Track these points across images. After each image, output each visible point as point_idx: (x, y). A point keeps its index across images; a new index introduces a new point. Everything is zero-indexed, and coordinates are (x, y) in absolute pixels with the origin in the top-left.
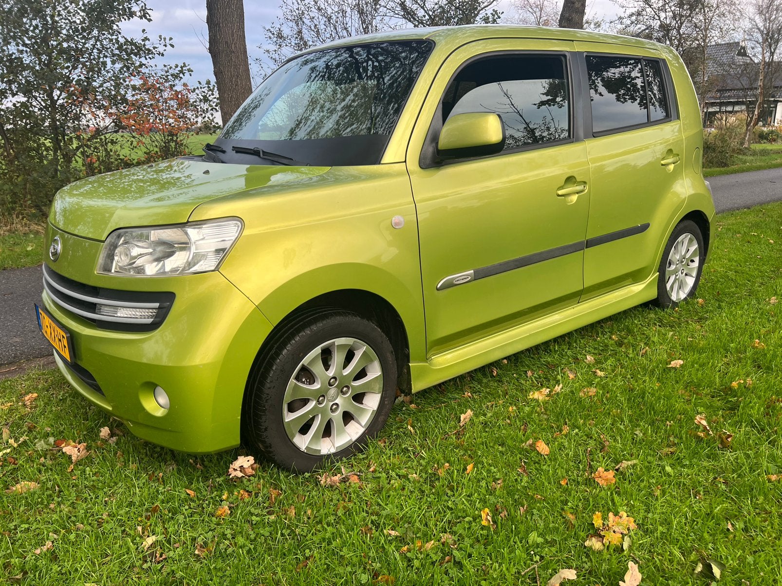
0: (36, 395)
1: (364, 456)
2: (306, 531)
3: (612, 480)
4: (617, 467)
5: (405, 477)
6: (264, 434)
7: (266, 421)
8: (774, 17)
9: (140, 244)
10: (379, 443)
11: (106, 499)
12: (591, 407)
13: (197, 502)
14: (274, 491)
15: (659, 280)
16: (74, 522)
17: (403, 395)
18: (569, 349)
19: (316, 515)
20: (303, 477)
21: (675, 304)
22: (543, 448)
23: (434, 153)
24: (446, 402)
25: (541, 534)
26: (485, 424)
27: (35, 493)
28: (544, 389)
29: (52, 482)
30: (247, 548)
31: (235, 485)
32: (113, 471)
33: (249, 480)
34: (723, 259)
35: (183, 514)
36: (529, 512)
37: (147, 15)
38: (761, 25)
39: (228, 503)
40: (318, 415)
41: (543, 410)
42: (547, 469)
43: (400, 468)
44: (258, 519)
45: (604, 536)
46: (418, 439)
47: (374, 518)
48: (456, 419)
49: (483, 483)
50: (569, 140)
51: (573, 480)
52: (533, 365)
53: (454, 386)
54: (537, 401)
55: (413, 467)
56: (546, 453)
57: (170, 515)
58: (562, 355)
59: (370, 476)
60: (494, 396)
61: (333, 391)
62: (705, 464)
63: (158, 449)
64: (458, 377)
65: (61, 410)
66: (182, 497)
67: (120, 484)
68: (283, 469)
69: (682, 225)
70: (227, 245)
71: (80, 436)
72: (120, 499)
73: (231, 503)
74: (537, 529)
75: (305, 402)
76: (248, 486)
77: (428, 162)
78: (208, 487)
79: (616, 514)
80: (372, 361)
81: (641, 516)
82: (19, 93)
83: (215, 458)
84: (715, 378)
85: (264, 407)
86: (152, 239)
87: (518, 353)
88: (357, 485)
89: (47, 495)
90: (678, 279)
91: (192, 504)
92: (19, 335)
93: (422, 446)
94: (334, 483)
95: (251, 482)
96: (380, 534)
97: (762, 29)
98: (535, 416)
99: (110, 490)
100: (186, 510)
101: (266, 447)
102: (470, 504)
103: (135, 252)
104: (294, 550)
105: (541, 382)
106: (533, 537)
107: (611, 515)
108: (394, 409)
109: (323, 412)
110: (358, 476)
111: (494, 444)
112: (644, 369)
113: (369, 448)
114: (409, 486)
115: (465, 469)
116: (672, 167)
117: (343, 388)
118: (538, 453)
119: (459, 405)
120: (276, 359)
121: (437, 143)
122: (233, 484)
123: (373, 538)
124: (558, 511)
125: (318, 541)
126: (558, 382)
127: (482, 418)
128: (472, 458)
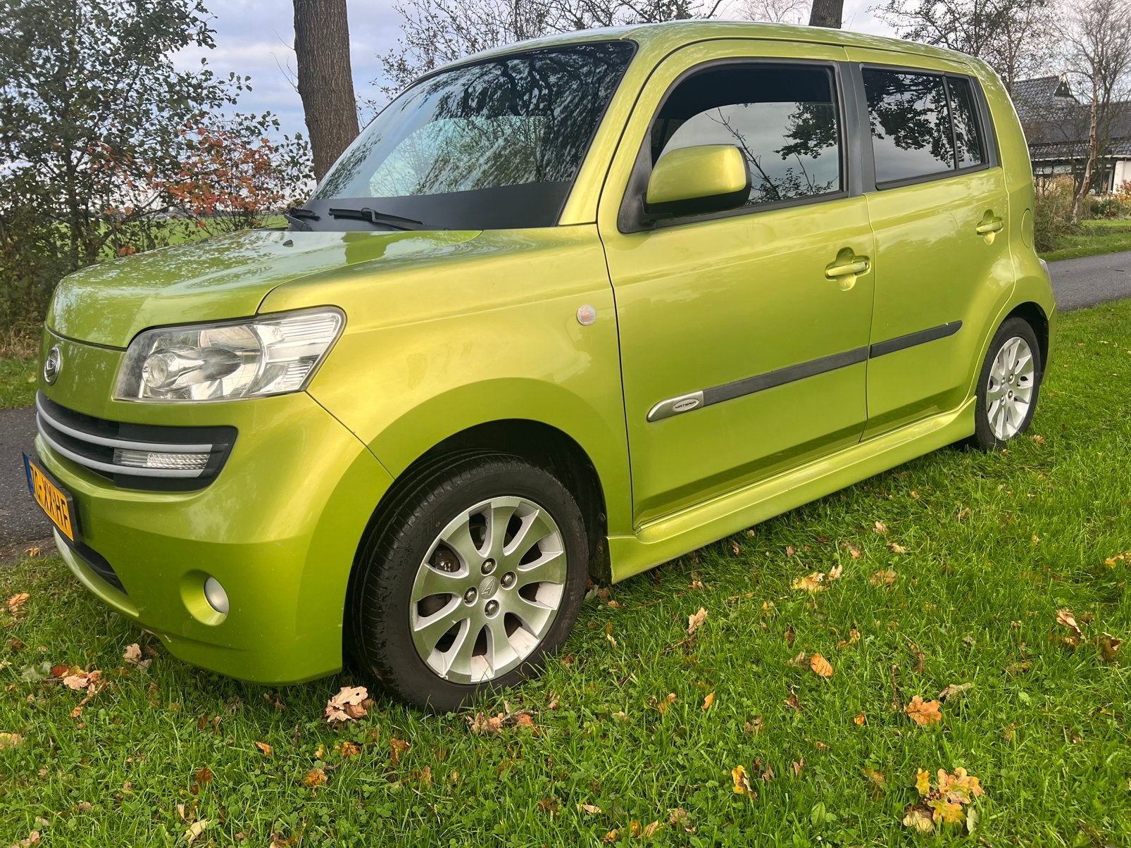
0: (27, 595)
1: (540, 684)
2: (449, 808)
3: (936, 716)
4: (941, 695)
5: (607, 716)
6: (381, 652)
7: (384, 630)
8: (1108, 38)
9: (182, 353)
10: (563, 662)
11: (129, 760)
12: (891, 600)
13: (275, 762)
14: (398, 743)
15: (977, 407)
16: (75, 799)
17: (597, 587)
18: (847, 513)
19: (466, 782)
20: (445, 719)
21: (1002, 444)
22: (822, 665)
23: (640, 209)
24: (664, 596)
25: (831, 806)
26: (728, 630)
27: (16, 752)
28: (815, 573)
29: (44, 734)
30: (355, 839)
31: (336, 735)
32: (142, 714)
33: (358, 726)
34: (1064, 377)
35: (252, 783)
36: (808, 769)
37: (209, 40)
38: (1090, 50)
39: (324, 763)
40: (466, 619)
41: (816, 607)
42: (832, 699)
43: (596, 702)
44: (372, 789)
45: (934, 809)
46: (624, 655)
47: (560, 784)
48: (682, 622)
49: (732, 724)
50: (842, 195)
51: (873, 716)
52: (794, 537)
53: (674, 571)
54: (806, 592)
55: (618, 701)
56: (827, 674)
57: (231, 784)
58: (838, 522)
59: (549, 715)
60: (740, 586)
61: (488, 581)
62: (1081, 687)
63: (215, 678)
64: (681, 558)
65: (65, 619)
66: (251, 754)
67: (152, 736)
68: (412, 708)
69: (1008, 325)
70: (319, 350)
71: (91, 659)
72: (152, 760)
73: (328, 763)
74: (822, 798)
75: (445, 599)
76: (356, 736)
77: (631, 222)
78: (292, 737)
79: (950, 771)
80: (548, 532)
81: (989, 774)
82: (20, 156)
83: (305, 691)
84: (1078, 553)
85: (380, 608)
86: (202, 345)
87: (770, 520)
88: (531, 731)
89: (36, 755)
90: (1004, 406)
91: (267, 767)
92: (8, 506)
93: (630, 667)
94: (493, 728)
95: (362, 728)
96: (569, 810)
97: (1092, 55)
98: (804, 616)
99: (136, 746)
100: (256, 776)
101: (384, 673)
102: (713, 759)
103: (175, 365)
104: (431, 841)
105: (809, 564)
106: (820, 812)
107: (941, 773)
108: (583, 609)
109: (474, 614)
110: (532, 715)
111: (744, 662)
112: (966, 541)
113: (547, 671)
114: (614, 732)
115: (701, 702)
116: (992, 237)
117: (504, 576)
118: (815, 674)
119: (685, 600)
120: (398, 533)
121: (645, 195)
122: (333, 731)
123: (559, 817)
124: (855, 769)
125: (470, 825)
126: (835, 563)
127: (722, 621)
128: (711, 684)
